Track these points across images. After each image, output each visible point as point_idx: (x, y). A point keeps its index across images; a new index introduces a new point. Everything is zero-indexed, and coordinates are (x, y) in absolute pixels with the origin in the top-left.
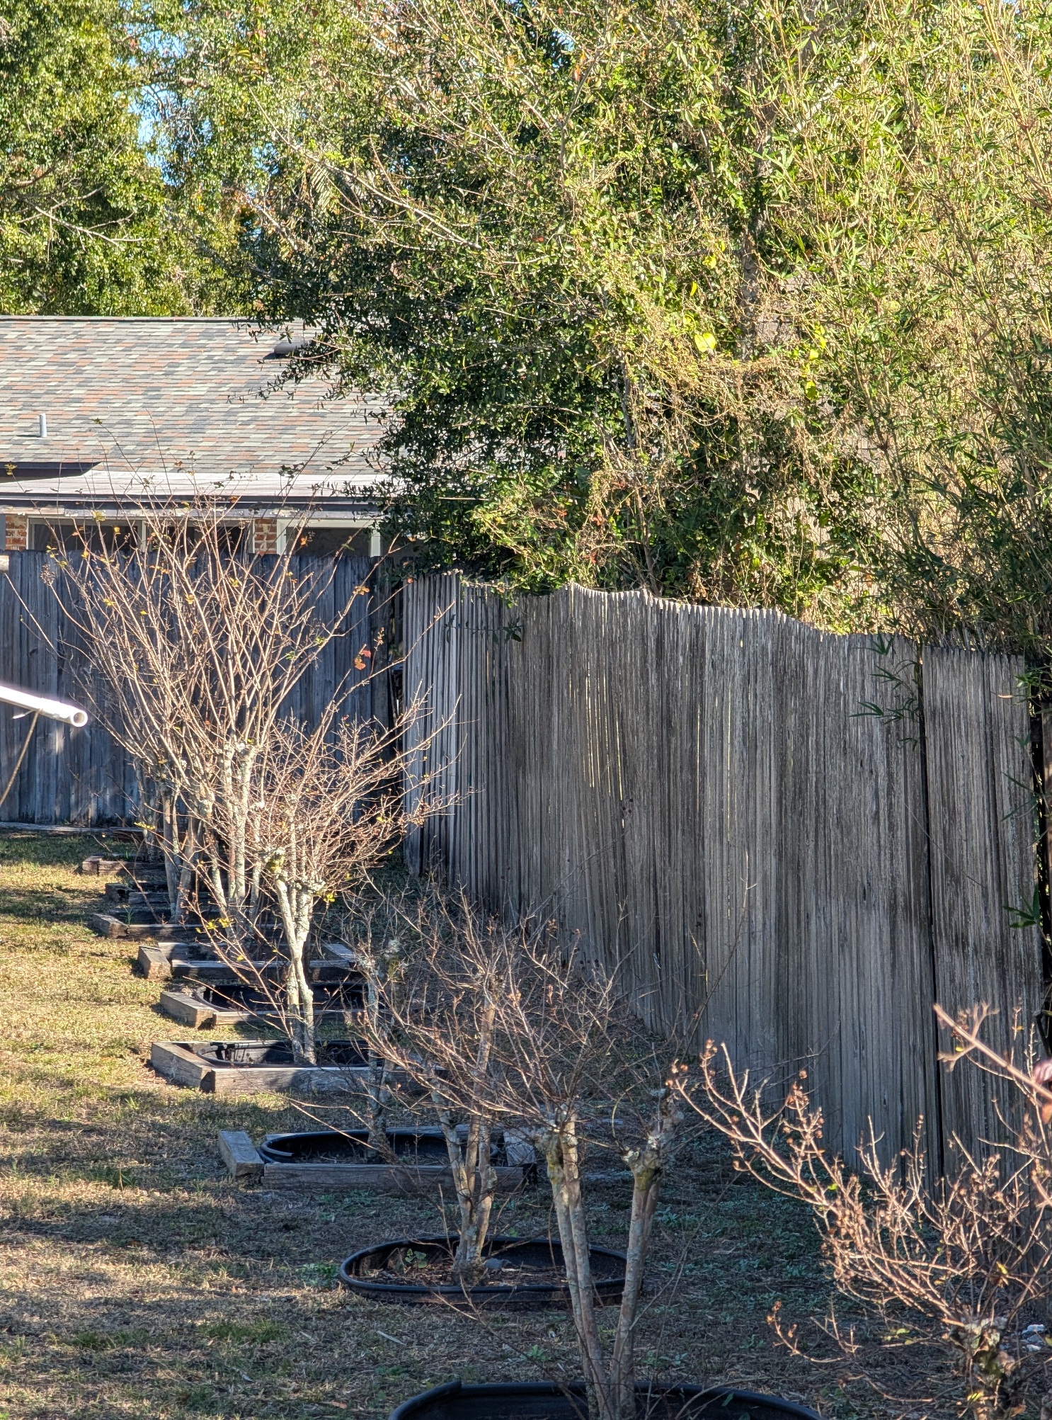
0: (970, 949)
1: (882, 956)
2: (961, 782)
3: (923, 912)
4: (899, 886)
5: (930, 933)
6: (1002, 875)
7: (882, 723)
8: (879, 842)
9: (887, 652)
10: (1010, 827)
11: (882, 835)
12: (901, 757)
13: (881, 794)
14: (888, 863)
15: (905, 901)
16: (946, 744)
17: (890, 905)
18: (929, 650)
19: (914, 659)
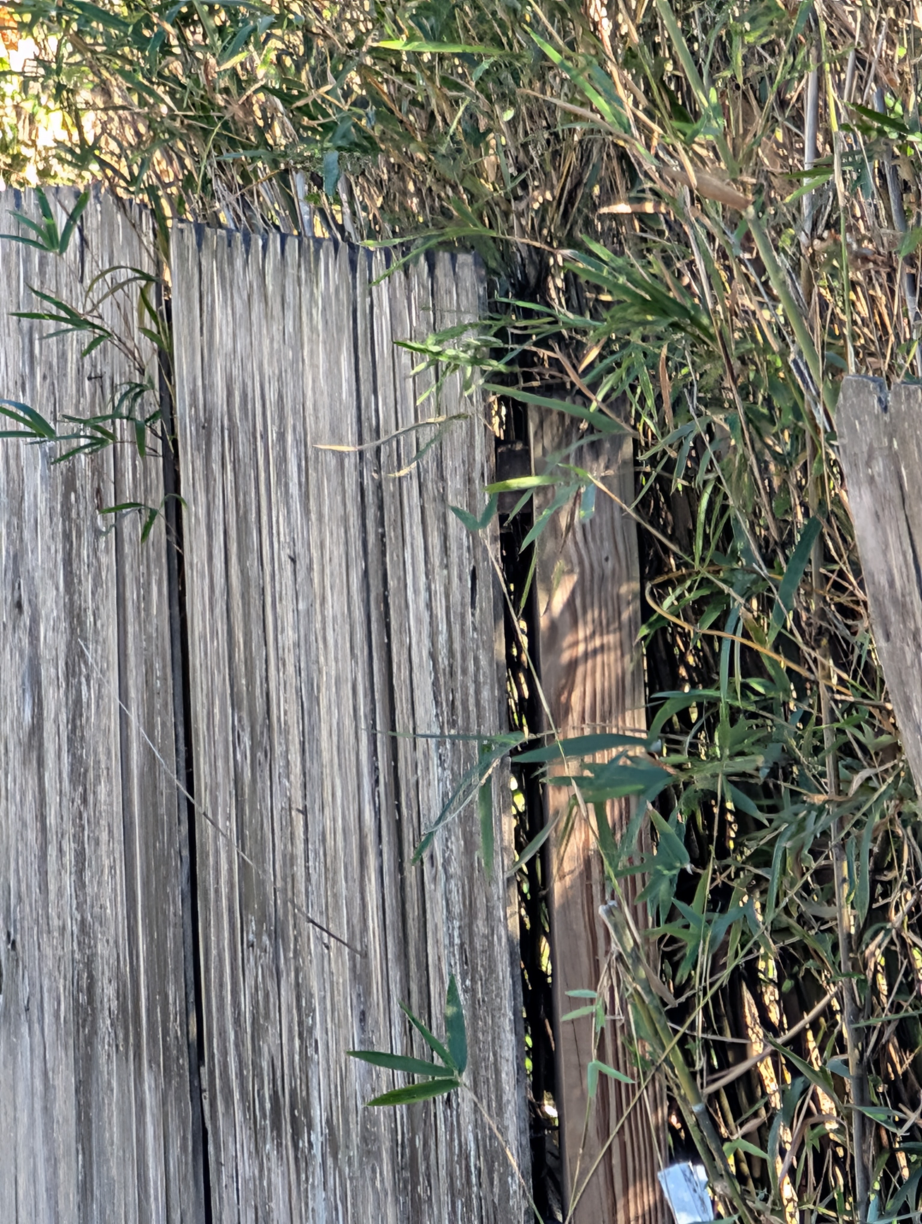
0: (317, 1138)
1: (53, 1161)
2: (289, 636)
3: (175, 1027)
4: (102, 949)
5: (197, 1092)
6: (413, 912)
7: (52, 460)
8: (42, 818)
9: (63, 245)
10: (435, 771)
11: (52, 799)
12: (108, 560)
13: (47, 672)
14: (68, 881)
15: (120, 995)
16: (242, 520)
17: (77, 1007)
18: (191, 239)
19: (148, 268)
